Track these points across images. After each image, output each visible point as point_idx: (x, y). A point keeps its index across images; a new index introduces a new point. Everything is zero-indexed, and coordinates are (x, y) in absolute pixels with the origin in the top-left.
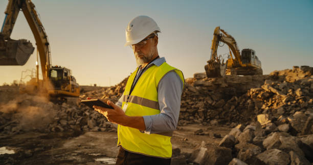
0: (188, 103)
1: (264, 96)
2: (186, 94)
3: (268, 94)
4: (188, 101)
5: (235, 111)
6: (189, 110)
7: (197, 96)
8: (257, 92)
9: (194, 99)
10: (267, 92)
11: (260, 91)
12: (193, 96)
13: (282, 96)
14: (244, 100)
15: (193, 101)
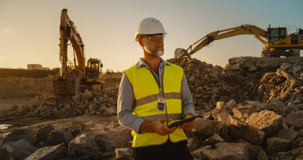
0: (205, 89)
1: (275, 81)
2: (205, 80)
3: (279, 79)
4: (205, 87)
5: (247, 97)
6: (204, 96)
7: (216, 82)
8: (270, 77)
9: (212, 85)
10: (279, 77)
11: (273, 75)
12: (211, 82)
13: (291, 81)
14: (257, 85)
15: (211, 87)
